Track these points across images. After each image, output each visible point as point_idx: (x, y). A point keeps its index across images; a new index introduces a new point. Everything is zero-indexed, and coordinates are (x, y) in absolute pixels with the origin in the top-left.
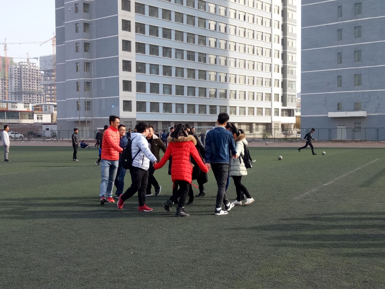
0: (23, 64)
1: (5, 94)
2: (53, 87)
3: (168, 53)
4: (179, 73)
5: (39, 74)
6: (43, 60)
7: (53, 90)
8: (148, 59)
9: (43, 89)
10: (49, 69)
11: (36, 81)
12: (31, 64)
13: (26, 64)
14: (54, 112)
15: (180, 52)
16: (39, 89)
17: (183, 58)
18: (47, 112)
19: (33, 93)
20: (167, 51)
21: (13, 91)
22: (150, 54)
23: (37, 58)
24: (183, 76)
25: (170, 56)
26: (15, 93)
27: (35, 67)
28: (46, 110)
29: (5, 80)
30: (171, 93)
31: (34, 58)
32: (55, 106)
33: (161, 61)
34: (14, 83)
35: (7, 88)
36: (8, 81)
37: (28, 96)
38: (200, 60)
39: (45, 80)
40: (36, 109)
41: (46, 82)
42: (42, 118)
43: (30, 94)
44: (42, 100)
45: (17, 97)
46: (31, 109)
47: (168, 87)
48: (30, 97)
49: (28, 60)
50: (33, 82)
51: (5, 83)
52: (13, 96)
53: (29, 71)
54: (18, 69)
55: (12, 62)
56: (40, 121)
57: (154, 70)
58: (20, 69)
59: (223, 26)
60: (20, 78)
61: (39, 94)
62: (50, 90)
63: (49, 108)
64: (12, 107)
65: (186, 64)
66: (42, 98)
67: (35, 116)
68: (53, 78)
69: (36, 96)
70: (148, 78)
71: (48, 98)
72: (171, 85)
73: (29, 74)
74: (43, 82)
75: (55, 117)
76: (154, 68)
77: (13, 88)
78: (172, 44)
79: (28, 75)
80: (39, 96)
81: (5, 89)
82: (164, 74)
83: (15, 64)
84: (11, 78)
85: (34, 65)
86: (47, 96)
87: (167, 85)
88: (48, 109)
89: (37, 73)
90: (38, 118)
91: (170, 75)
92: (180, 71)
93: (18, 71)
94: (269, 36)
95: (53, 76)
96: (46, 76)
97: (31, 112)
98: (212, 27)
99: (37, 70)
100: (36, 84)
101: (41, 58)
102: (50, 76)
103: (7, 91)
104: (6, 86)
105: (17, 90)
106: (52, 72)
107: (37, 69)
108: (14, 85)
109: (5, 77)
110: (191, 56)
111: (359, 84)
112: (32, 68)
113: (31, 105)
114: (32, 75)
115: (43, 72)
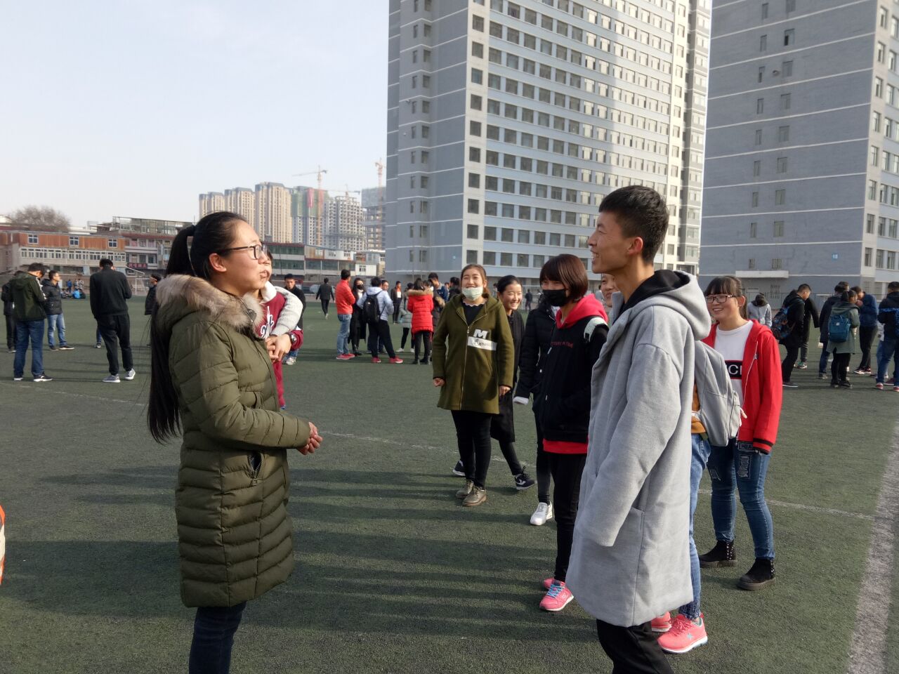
0: (341, 199)
1: (317, 237)
2: (377, 230)
3: (527, 190)
4: (540, 216)
5: (360, 212)
6: (367, 194)
7: (377, 233)
8: (500, 197)
9: (365, 231)
10: (373, 206)
11: (356, 221)
12: (351, 200)
13: (344, 199)
14: (380, 263)
15: (542, 189)
16: (360, 232)
17: (545, 196)
18: (371, 262)
19: (352, 237)
20: (525, 187)
21: (328, 233)
22: (504, 191)
23: (359, 192)
24: (545, 219)
25: (530, 194)
26: (330, 237)
27: (356, 202)
28: (370, 259)
29: (317, 219)
30: (528, 241)
31: (356, 192)
32: (382, 255)
33: (517, 199)
34: (329, 223)
35: (319, 230)
36: (321, 220)
37: (346, 240)
38: (568, 199)
39: (368, 219)
40: (358, 258)
41: (370, 223)
42: (365, 270)
43: (350, 237)
44: (363, 246)
45: (332, 242)
46: (352, 258)
47: (524, 233)
48: (348, 241)
49: (347, 194)
50: (352, 223)
51: (317, 223)
52: (327, 240)
53: (348, 208)
54: (334, 205)
55: (326, 196)
56: (363, 274)
57: (508, 212)
58: (337, 205)
59: (601, 154)
60: (337, 217)
61: (360, 238)
62: (373, 233)
63: (374, 258)
64: (330, 255)
65: (550, 204)
66: (364, 243)
67: (357, 267)
68: (378, 217)
69: (356, 241)
70: (500, 222)
71: (371, 243)
72: (528, 231)
73: (348, 212)
74: (365, 223)
75: (381, 269)
76: (508, 210)
77: (327, 230)
78: (533, 177)
79: (346, 214)
80: (360, 241)
81: (317, 231)
82: (521, 216)
83: (331, 199)
84: (325, 216)
85: (355, 200)
86: (369, 241)
87: (522, 231)
88: (372, 258)
89: (358, 211)
90: (360, 270)
91: (529, 218)
92: (541, 213)
93: (334, 208)
94: (664, 167)
95: (377, 215)
96: (369, 214)
97: (353, 262)
98: (587, 156)
99: (358, 207)
100: (356, 225)
101: (363, 191)
102: (374, 215)
103: (319, 233)
104: (319, 227)
105: (332, 232)
106: (378, 209)
107: (358, 205)
108: (329, 226)
109: (317, 215)
110: (556, 193)
111: (781, 235)
112: (352, 204)
113: (352, 253)
114: (352, 213)
115: (365, 210)
